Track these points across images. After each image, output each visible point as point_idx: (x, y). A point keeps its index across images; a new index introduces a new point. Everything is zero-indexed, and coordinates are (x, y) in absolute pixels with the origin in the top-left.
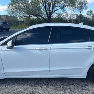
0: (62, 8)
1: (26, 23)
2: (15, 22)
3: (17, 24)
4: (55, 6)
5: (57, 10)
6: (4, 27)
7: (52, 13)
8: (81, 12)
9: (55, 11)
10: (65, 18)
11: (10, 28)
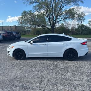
0: (63, 20)
1: (33, 32)
2: (23, 31)
3: (25, 33)
4: (58, 18)
5: (59, 21)
6: (17, 36)
7: (55, 23)
8: (82, 22)
9: (58, 22)
10: (67, 27)
11: (21, 37)
